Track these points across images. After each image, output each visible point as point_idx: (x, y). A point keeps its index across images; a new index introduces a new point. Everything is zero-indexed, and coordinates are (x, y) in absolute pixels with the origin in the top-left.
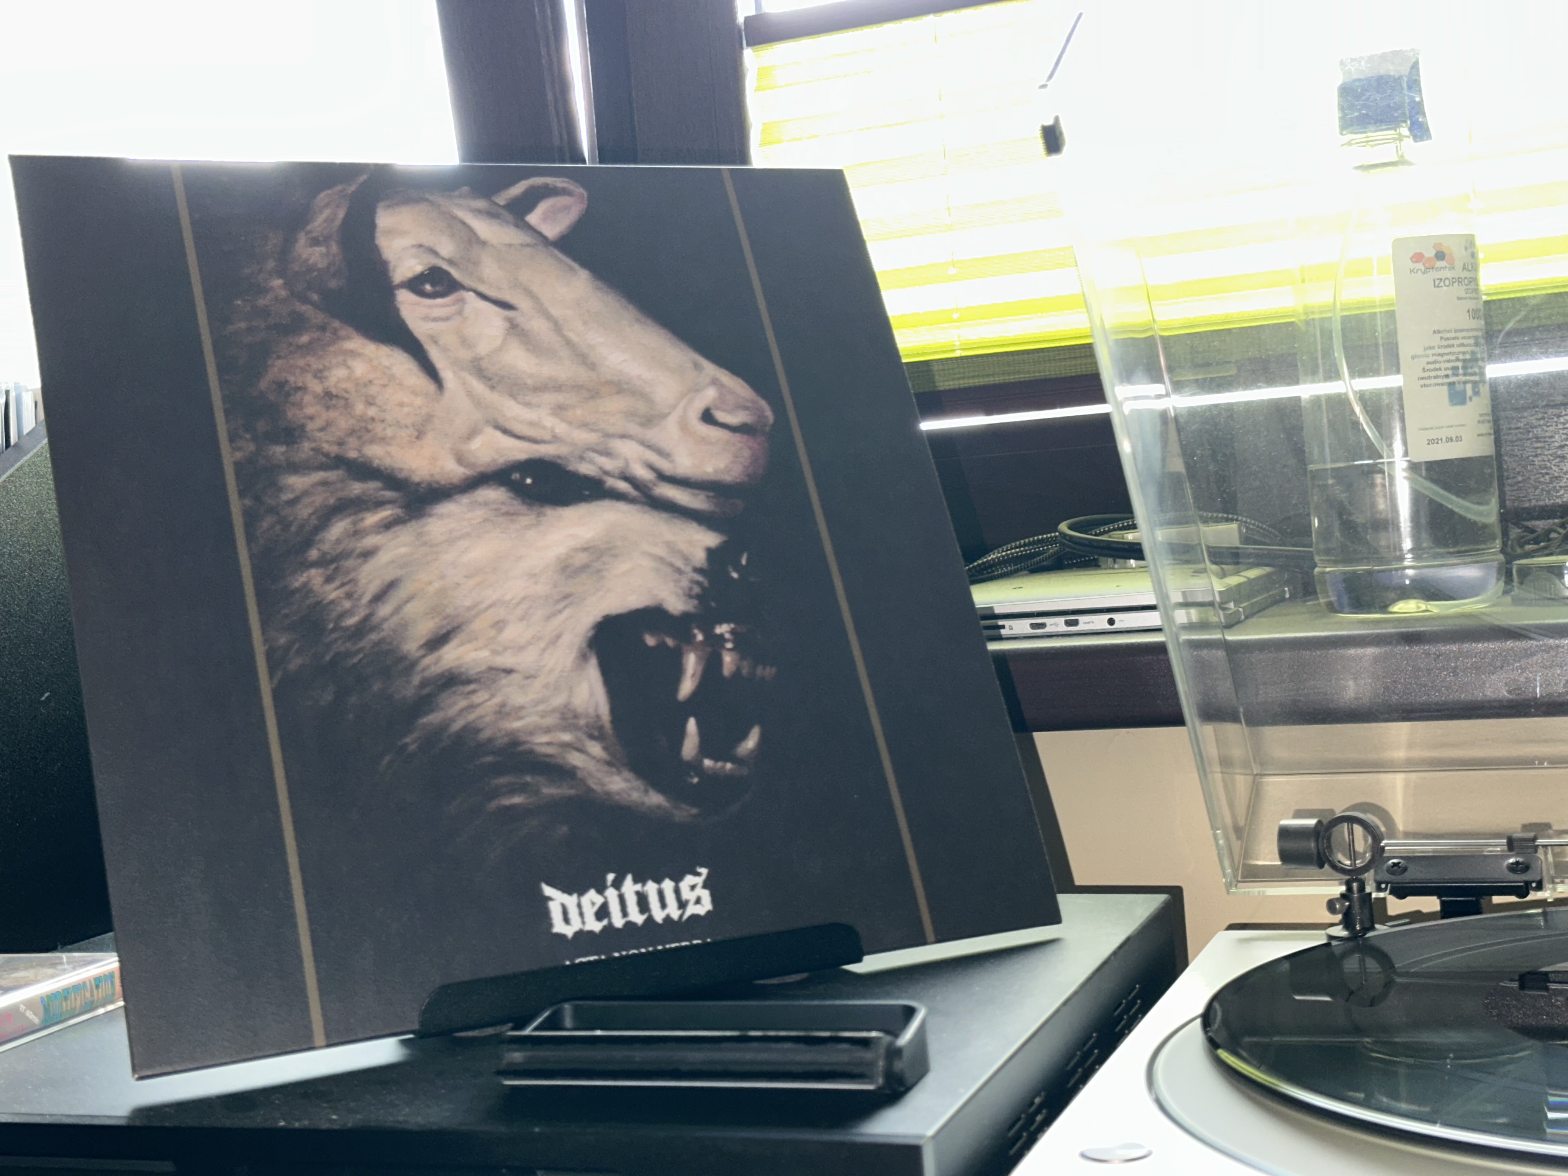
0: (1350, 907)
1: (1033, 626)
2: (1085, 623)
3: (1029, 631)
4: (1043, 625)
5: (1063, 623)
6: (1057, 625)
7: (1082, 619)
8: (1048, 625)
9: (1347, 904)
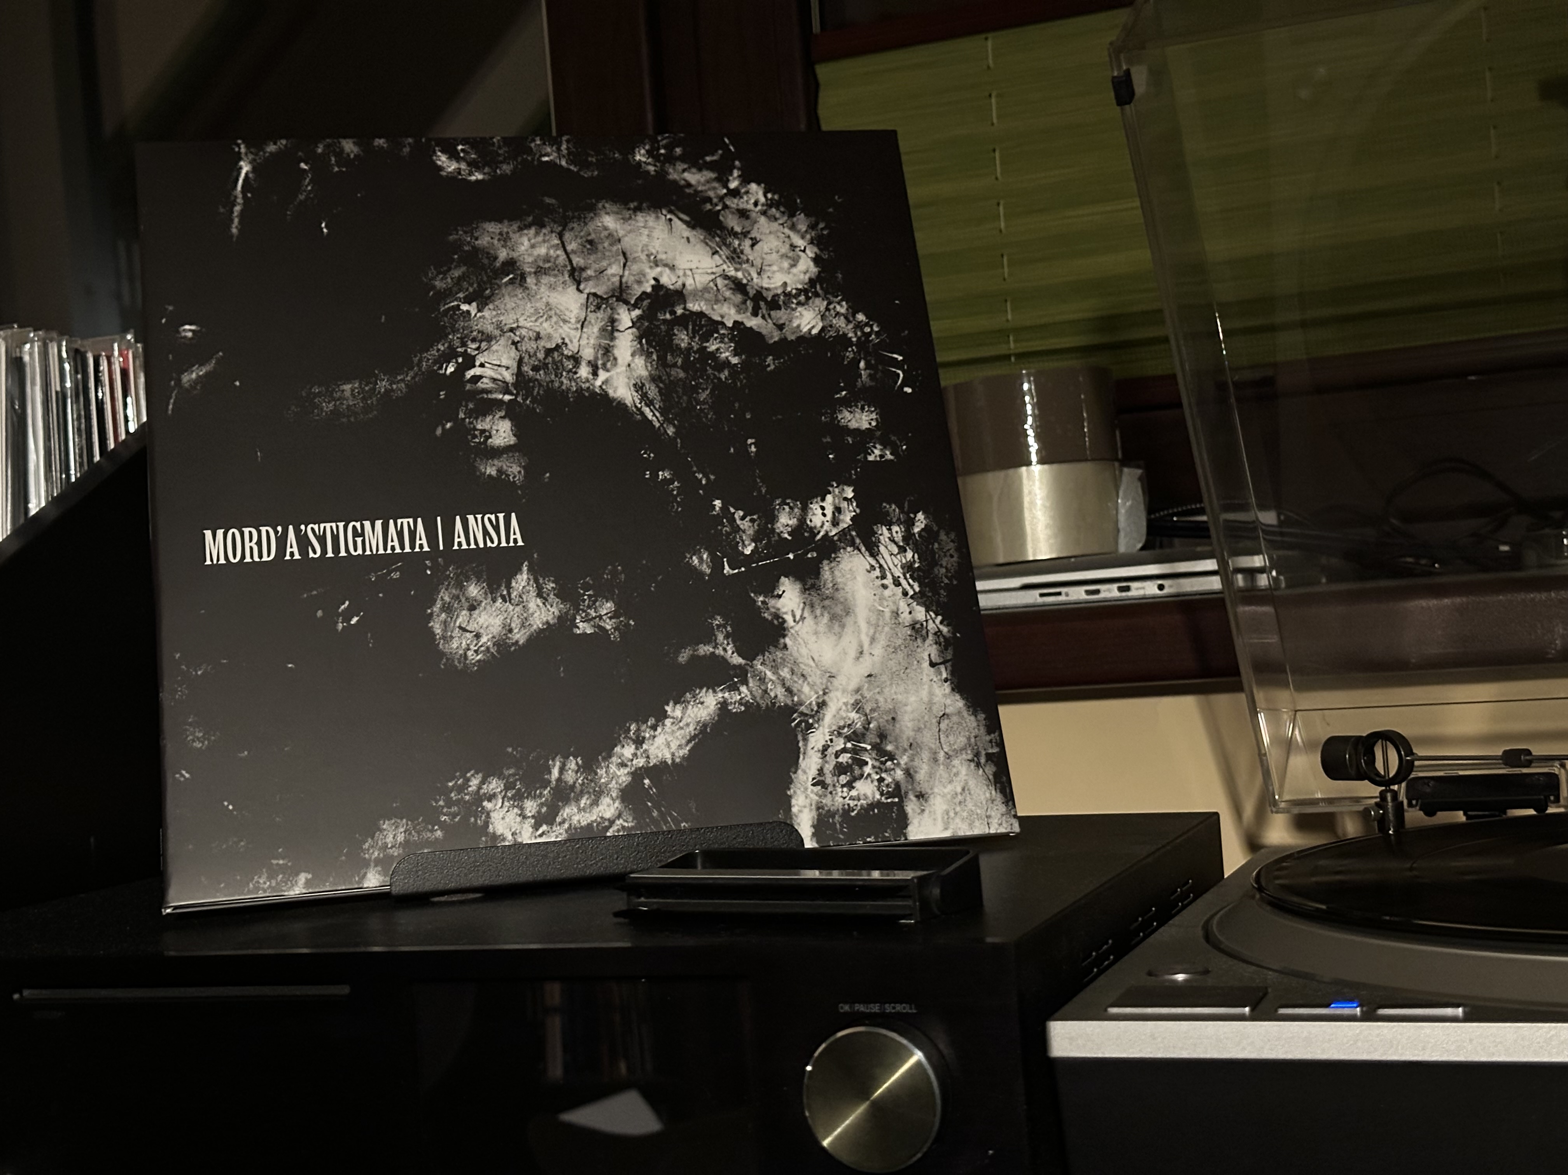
0: (1383, 814)
1: (1088, 592)
2: (1137, 589)
3: (1084, 597)
4: (1097, 592)
5: (1116, 590)
6: (1110, 592)
7: (1134, 585)
8: (1102, 591)
9: (1381, 812)
